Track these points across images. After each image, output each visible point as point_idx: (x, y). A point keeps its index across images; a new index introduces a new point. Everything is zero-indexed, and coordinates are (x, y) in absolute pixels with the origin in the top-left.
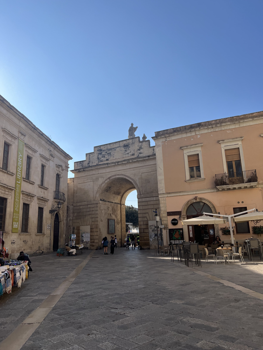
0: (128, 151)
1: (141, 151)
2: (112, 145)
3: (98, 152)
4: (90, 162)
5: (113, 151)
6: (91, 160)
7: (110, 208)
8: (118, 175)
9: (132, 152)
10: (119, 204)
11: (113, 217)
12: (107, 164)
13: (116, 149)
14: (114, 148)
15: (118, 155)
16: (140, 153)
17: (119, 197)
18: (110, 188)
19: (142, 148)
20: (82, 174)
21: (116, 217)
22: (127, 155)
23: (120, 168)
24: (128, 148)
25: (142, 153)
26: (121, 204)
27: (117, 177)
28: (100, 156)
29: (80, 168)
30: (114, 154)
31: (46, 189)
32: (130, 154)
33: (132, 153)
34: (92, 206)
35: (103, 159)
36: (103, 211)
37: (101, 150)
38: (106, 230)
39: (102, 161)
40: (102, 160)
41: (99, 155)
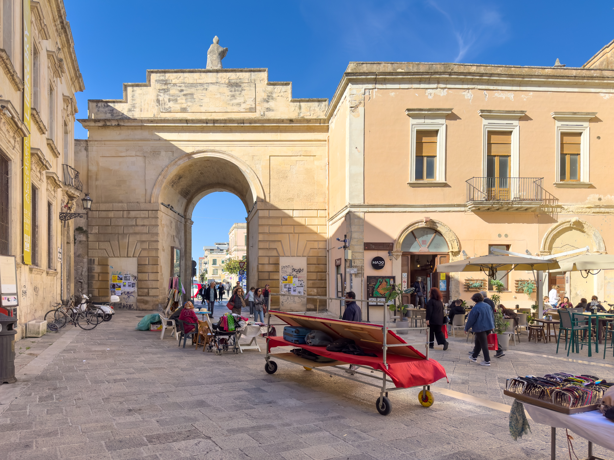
0: (239, 100)
1: (272, 104)
2: (196, 76)
3: (158, 86)
5: (200, 91)
6: (137, 101)
8: (213, 151)
9: (250, 103)
11: (177, 244)
13: (208, 86)
14: (201, 84)
15: (213, 104)
16: (268, 109)
17: (185, 202)
19: (273, 99)
21: (180, 243)
22: (236, 109)
24: (238, 91)
25: (273, 110)
26: (185, 218)
27: (210, 154)
28: (164, 97)
29: (107, 117)
30: (202, 98)
32: (243, 106)
33: (250, 106)
34: (142, 214)
35: (171, 104)
37: (166, 82)
39: (170, 112)
40: (170, 108)
41: (162, 94)
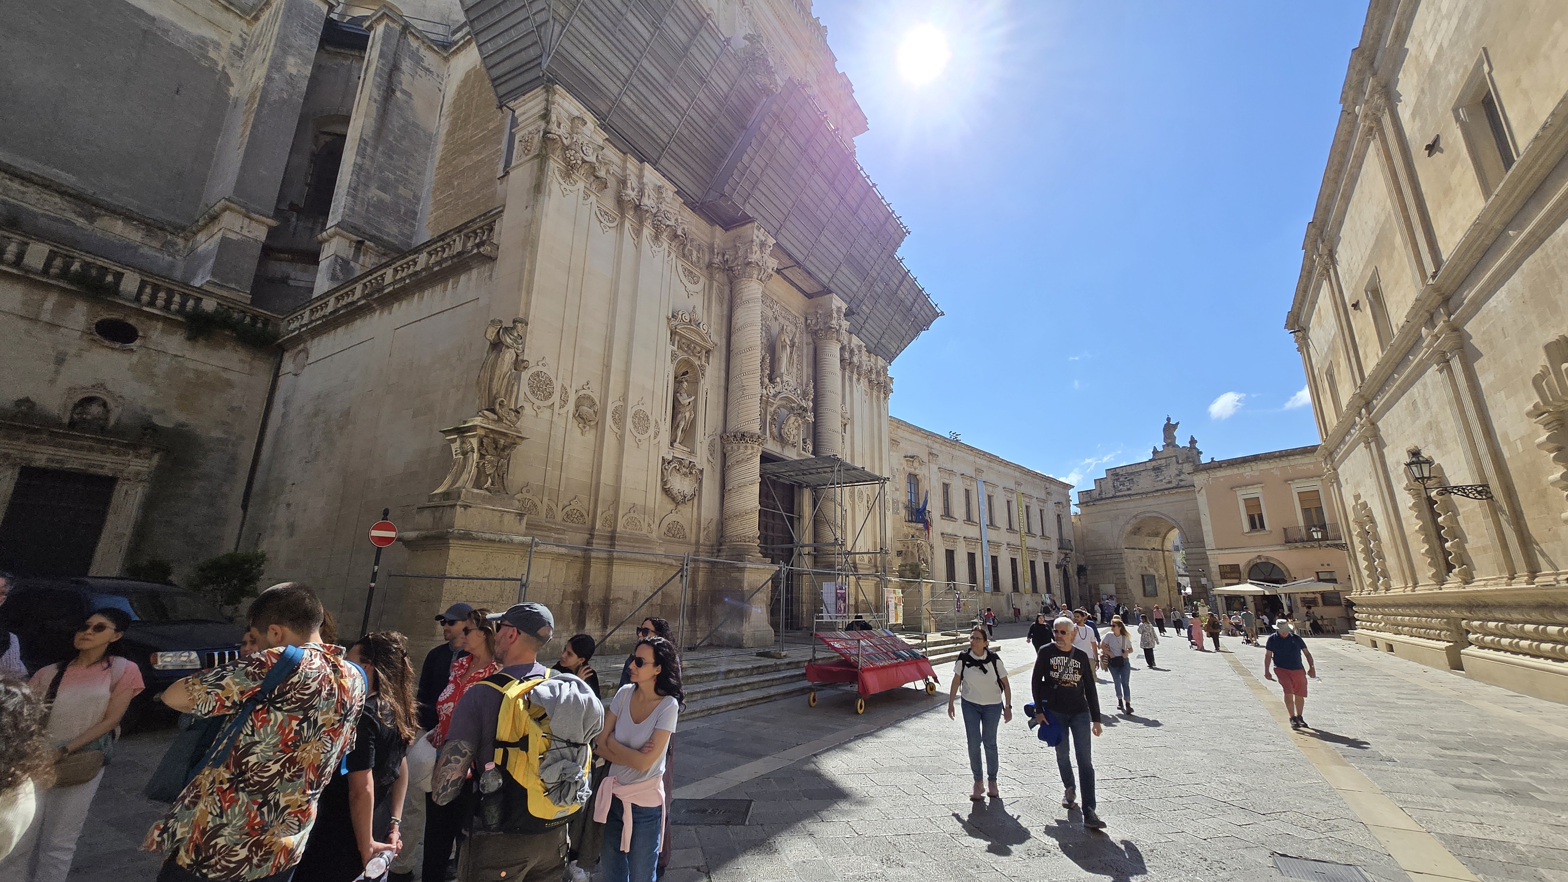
0: (1161, 478)
1: (1183, 476)
2: (1133, 467)
3: (1113, 478)
4: (1101, 491)
5: (1138, 476)
6: (1103, 488)
7: (1145, 559)
8: (1149, 512)
9: (1168, 478)
10: (1159, 550)
11: (1152, 571)
12: (1129, 495)
13: (1141, 473)
14: (1137, 472)
15: (1145, 482)
16: (1181, 480)
17: (1158, 540)
18: (1139, 529)
19: (1182, 473)
20: (1092, 509)
21: (1157, 571)
22: (1160, 483)
23: (1150, 501)
24: (1159, 472)
25: (1184, 481)
26: (1163, 550)
27: (1148, 515)
28: (1117, 484)
29: (1088, 499)
30: (1139, 480)
31: (1048, 538)
32: (1164, 481)
33: (1168, 481)
34: (1114, 556)
35: (1121, 487)
36: (1132, 564)
37: (1117, 475)
38: (1141, 591)
39: (1120, 491)
40: (1121, 489)
41: (1116, 482)
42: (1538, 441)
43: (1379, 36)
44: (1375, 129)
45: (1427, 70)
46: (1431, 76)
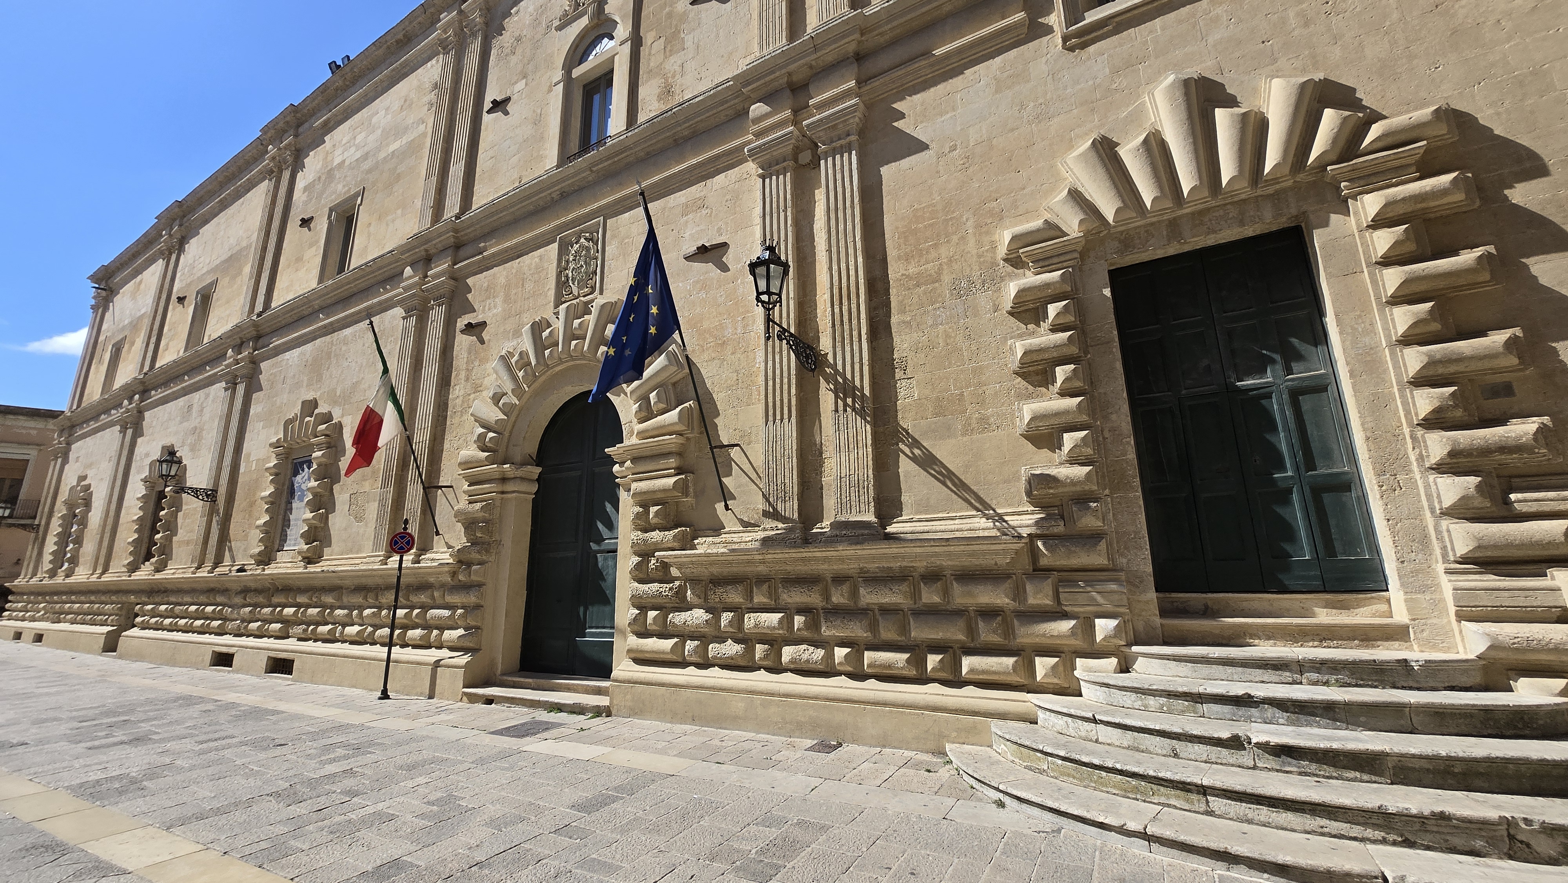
42: (268, 465)
43: (313, 113)
44: (274, 174)
45: (329, 168)
46: (329, 175)
